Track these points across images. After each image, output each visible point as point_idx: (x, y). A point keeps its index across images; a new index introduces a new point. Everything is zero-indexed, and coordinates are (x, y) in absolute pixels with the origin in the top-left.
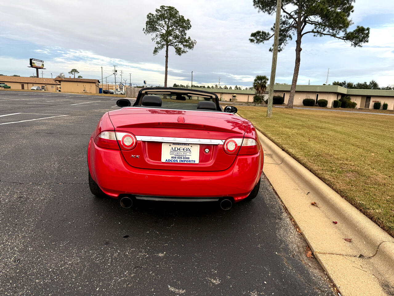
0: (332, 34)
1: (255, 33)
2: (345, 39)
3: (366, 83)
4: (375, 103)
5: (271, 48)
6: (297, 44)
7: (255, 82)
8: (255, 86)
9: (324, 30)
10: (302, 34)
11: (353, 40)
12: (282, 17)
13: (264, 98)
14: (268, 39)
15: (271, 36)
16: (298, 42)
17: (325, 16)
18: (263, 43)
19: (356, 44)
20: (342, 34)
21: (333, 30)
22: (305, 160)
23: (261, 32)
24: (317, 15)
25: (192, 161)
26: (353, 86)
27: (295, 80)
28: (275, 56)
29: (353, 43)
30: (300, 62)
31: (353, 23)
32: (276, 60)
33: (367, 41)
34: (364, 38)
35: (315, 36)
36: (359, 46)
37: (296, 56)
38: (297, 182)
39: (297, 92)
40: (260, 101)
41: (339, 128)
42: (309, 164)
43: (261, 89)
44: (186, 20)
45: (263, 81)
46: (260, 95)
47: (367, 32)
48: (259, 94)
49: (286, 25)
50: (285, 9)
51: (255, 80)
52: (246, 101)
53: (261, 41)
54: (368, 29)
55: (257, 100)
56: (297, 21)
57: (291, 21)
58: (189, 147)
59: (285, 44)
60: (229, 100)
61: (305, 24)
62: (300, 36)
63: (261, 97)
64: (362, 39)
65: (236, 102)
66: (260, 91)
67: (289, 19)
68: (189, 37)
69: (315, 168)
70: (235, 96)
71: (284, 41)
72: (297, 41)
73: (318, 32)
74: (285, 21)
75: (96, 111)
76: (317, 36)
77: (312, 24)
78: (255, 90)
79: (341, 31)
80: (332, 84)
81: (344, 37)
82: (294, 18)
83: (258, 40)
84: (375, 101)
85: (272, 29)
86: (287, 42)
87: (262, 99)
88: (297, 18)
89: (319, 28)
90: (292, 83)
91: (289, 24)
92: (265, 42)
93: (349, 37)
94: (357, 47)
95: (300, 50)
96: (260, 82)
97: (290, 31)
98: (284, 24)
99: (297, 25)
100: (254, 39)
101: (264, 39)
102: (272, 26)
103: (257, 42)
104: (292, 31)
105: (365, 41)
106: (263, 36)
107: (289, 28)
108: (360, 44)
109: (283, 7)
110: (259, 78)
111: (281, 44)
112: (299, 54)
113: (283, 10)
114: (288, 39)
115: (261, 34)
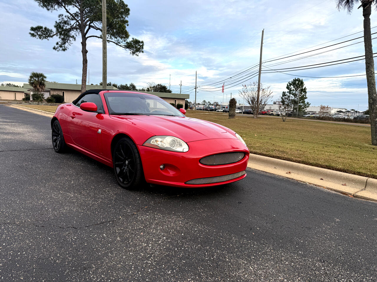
0: (116, 42)
1: (36, 27)
5: (55, 47)
6: (82, 45)
7: (31, 79)
8: (32, 84)
10: (86, 37)
11: (131, 49)
12: (63, 17)
13: (44, 96)
14: (52, 37)
15: (54, 34)
16: (84, 44)
18: (48, 39)
19: (133, 53)
20: (123, 44)
21: (116, 38)
23: (44, 27)
27: (84, 80)
29: (132, 52)
30: (87, 64)
31: (130, 35)
33: (143, 52)
34: (139, 48)
36: (136, 55)
37: (83, 57)
40: (40, 99)
43: (40, 87)
45: (40, 79)
46: (39, 93)
47: (141, 44)
51: (31, 77)
52: (13, 99)
53: (45, 38)
54: (142, 42)
56: (80, 23)
57: (73, 22)
59: (70, 44)
61: (89, 28)
62: (84, 39)
63: (41, 95)
64: (138, 50)
66: (38, 89)
67: (71, 20)
71: (67, 41)
72: (82, 43)
74: (67, 21)
78: (32, 88)
79: (123, 41)
80: (99, 84)
81: (125, 46)
82: (76, 20)
83: (40, 36)
85: (55, 26)
86: (71, 42)
87: (42, 98)
91: (70, 24)
92: (49, 38)
93: (129, 46)
94: (135, 55)
95: (86, 52)
96: (37, 79)
97: (72, 32)
98: (66, 24)
99: (81, 27)
100: (35, 34)
101: (47, 35)
102: (54, 24)
103: (40, 38)
104: (74, 33)
105: (140, 51)
106: (45, 33)
107: (72, 28)
108: (137, 54)
109: (66, 7)
110: (35, 75)
111: (65, 43)
112: (86, 56)
113: (66, 10)
114: (71, 39)
115: (44, 29)
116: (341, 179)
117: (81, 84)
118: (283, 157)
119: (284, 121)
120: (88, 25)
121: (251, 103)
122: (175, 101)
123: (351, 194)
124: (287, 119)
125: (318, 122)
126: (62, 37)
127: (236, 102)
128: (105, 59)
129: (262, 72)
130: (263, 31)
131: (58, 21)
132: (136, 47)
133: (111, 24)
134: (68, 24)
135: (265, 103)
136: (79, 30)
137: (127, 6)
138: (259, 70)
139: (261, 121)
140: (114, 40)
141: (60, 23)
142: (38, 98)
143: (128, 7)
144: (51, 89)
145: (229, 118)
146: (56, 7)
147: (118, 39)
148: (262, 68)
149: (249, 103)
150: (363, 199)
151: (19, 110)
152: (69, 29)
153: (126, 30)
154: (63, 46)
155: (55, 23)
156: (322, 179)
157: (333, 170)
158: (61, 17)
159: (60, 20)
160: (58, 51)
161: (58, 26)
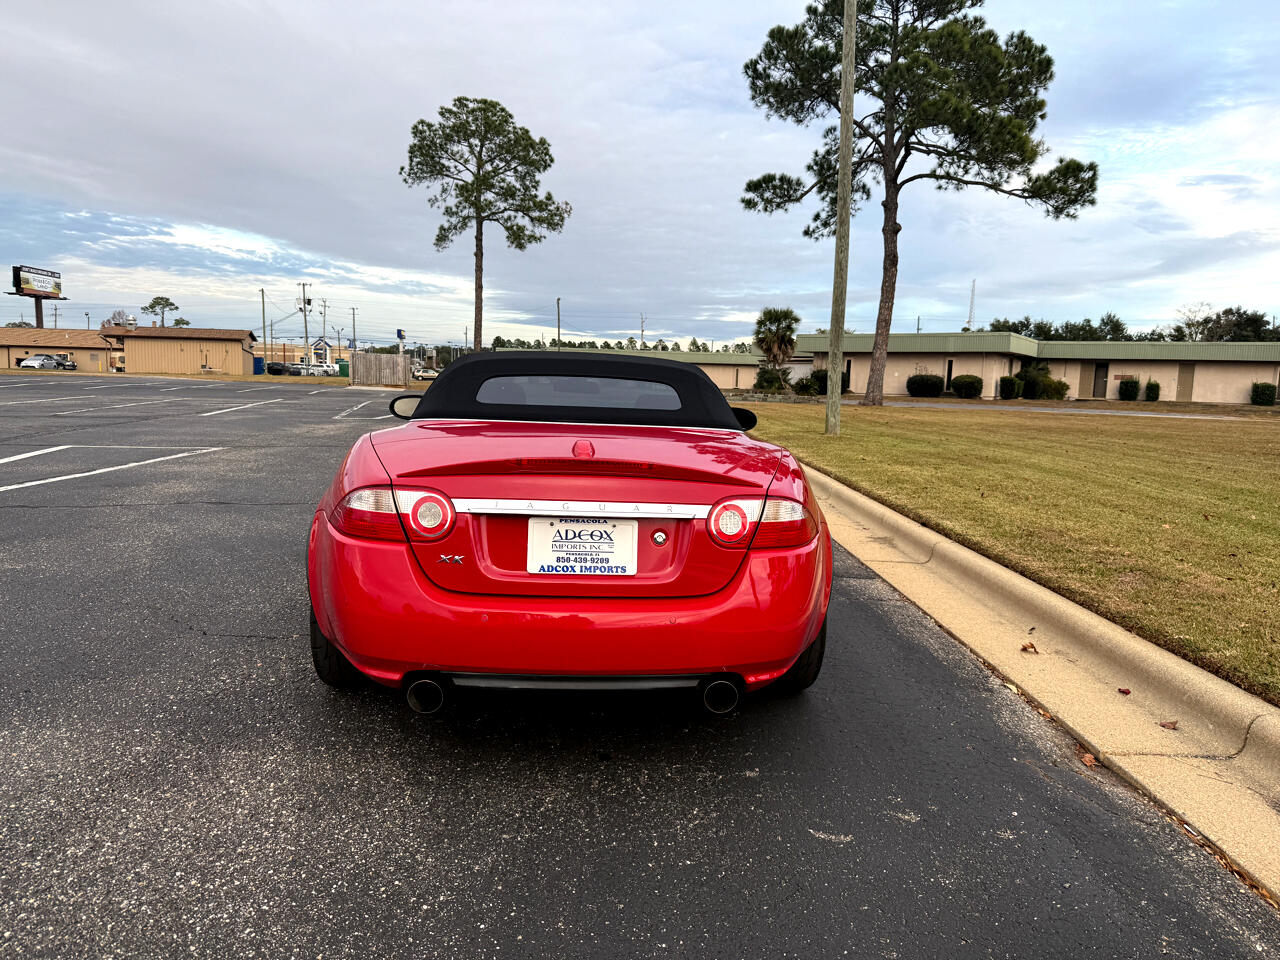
0: (989, 182)
1: (759, 181)
2: (1026, 195)
3: (1089, 321)
4: (1122, 383)
5: (809, 228)
6: (885, 211)
7: (760, 327)
8: (760, 342)
9: (966, 172)
10: (899, 181)
11: (1049, 198)
13: (790, 377)
14: (798, 200)
15: (805, 190)
16: (890, 206)
17: (968, 130)
18: (786, 210)
19: (1058, 211)
20: (1018, 181)
21: (992, 170)
22: (999, 548)
23: (778, 177)
24: (943, 128)
25: (617, 568)
26: (1053, 332)
27: (885, 321)
28: (841, 256)
29: (1051, 209)
30: (898, 267)
31: (1048, 150)
32: (847, 267)
33: (1092, 202)
34: (1081, 192)
35: (940, 187)
36: (1068, 215)
37: (886, 248)
38: (991, 604)
39: (892, 355)
40: (777, 385)
41: (1045, 461)
42: (1014, 557)
43: (780, 348)
44: (537, 141)
45: (782, 326)
46: (777, 368)
47: (1090, 174)
48: (774, 366)
51: (760, 323)
52: (731, 386)
53: (778, 206)
54: (1092, 167)
55: (767, 382)
56: (883, 143)
57: (865, 143)
58: (607, 527)
61: (908, 154)
62: (893, 187)
63: (780, 373)
64: (1076, 196)
66: (775, 356)
67: (859, 138)
68: (549, 194)
69: (1035, 565)
72: (884, 204)
73: (948, 176)
75: (296, 431)
76: (946, 189)
77: (928, 154)
78: (761, 353)
79: (1014, 174)
81: (1024, 190)
82: (872, 136)
83: (768, 202)
84: (1122, 377)
85: (809, 168)
86: (856, 207)
87: (785, 382)
88: (880, 136)
89: (951, 164)
90: (878, 329)
91: (859, 151)
92: (790, 206)
93: (1038, 190)
94: (1063, 219)
95: (897, 229)
96: (774, 328)
97: (863, 173)
99: (886, 155)
100: (756, 200)
101: (786, 198)
102: (809, 159)
103: (767, 209)
104: (868, 174)
105: (1084, 201)
107: (863, 162)
108: (1072, 211)
110: (771, 316)
112: (895, 242)
115: (777, 182)
126: (830, 195)
131: (822, 151)
132: (1067, 191)
136: (879, 166)
137: (1043, 50)
141: (828, 152)
143: (1049, 53)
144: (815, 354)
146: (822, 107)
155: (812, 156)
156: (1126, 692)
158: (830, 136)
160: (817, 239)
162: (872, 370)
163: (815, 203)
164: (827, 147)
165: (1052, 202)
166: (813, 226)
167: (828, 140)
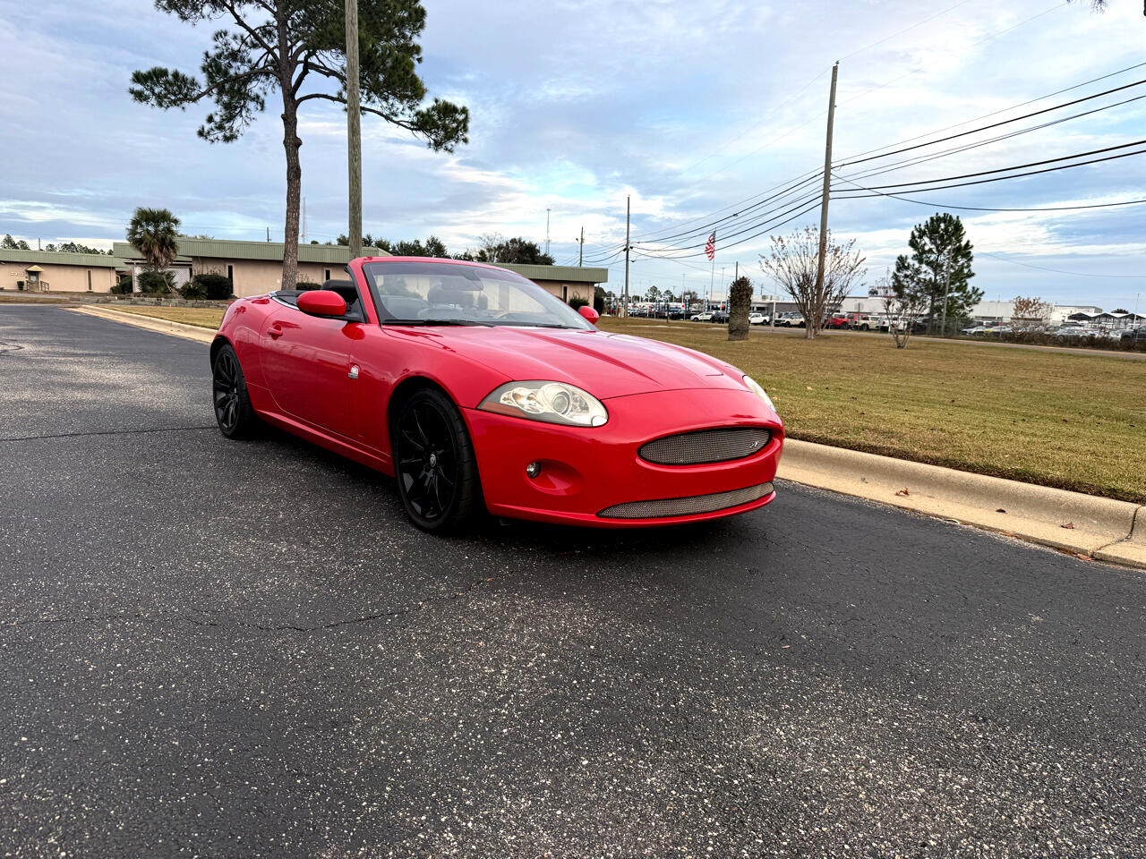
0: (386, 112)
1: (149, 73)
2: (413, 127)
5: (203, 129)
6: (285, 124)
7: (135, 228)
8: (137, 243)
10: (297, 97)
11: (431, 132)
12: (227, 38)
13: (175, 280)
14: (194, 100)
15: (200, 91)
16: (290, 120)
18: (183, 108)
19: (437, 145)
20: (408, 116)
21: (386, 99)
23: (171, 72)
27: (292, 230)
29: (432, 142)
30: (301, 179)
31: (428, 90)
33: (465, 141)
34: (456, 130)
36: (446, 149)
37: (288, 160)
40: (162, 289)
43: (161, 251)
45: (161, 228)
46: (159, 271)
47: (461, 117)
48: (156, 270)
49: (239, 64)
50: (245, 16)
51: (136, 223)
52: (83, 289)
53: (174, 103)
54: (464, 111)
56: (278, 56)
57: (256, 54)
59: (248, 120)
60: (15, 287)
61: (305, 72)
62: (291, 104)
63: (164, 277)
64: (452, 134)
65: (45, 292)
66: (156, 259)
67: (250, 48)
70: (36, 273)
71: (241, 111)
72: (284, 118)
74: (239, 51)
77: (328, 76)
78: (139, 255)
79: (406, 107)
80: (335, 242)
81: (412, 123)
82: (265, 46)
83: (160, 98)
85: (204, 69)
86: (252, 116)
87: (170, 285)
90: (287, 238)
91: (250, 61)
92: (185, 104)
93: (423, 123)
94: (441, 151)
95: (298, 143)
96: (151, 229)
97: (254, 83)
98: (235, 60)
99: (280, 69)
100: (147, 93)
101: (181, 96)
102: (201, 61)
103: (161, 105)
104: (260, 85)
105: (458, 139)
106: (175, 88)
107: (254, 74)
108: (449, 147)
109: (236, 10)
110: (145, 217)
111: (231, 118)
112: (296, 155)
113: (237, 17)
114: (251, 105)
115: (170, 77)
116: (1059, 510)
117: (284, 242)
118: (889, 449)
119: (899, 347)
120: (301, 62)
121: (797, 292)
122: (565, 289)
123: (1084, 552)
124: (911, 342)
125: (1006, 349)
126: (225, 99)
127: (751, 291)
128: (356, 164)
129: (831, 195)
130: (835, 69)
131: (213, 53)
132: (445, 128)
133: (369, 57)
134: (243, 62)
135: (841, 291)
136: (273, 79)
138: (824, 190)
139: (827, 348)
140: (378, 105)
141: (219, 56)
142: (156, 285)
144: (195, 258)
145: (729, 340)
146: (207, 9)
147: (391, 101)
148: (831, 183)
149: (793, 293)
150: (1122, 564)
151: (105, 320)
152: (245, 74)
153: (414, 76)
154: (227, 125)
155: (204, 57)
156: (1003, 511)
157: (1036, 483)
158: (221, 39)
159: (217, 47)
160: (213, 141)
161: (213, 68)
162: (284, 276)
163: (210, 106)
164: (218, 51)
165: (433, 137)
166: (207, 127)
167: (218, 43)
